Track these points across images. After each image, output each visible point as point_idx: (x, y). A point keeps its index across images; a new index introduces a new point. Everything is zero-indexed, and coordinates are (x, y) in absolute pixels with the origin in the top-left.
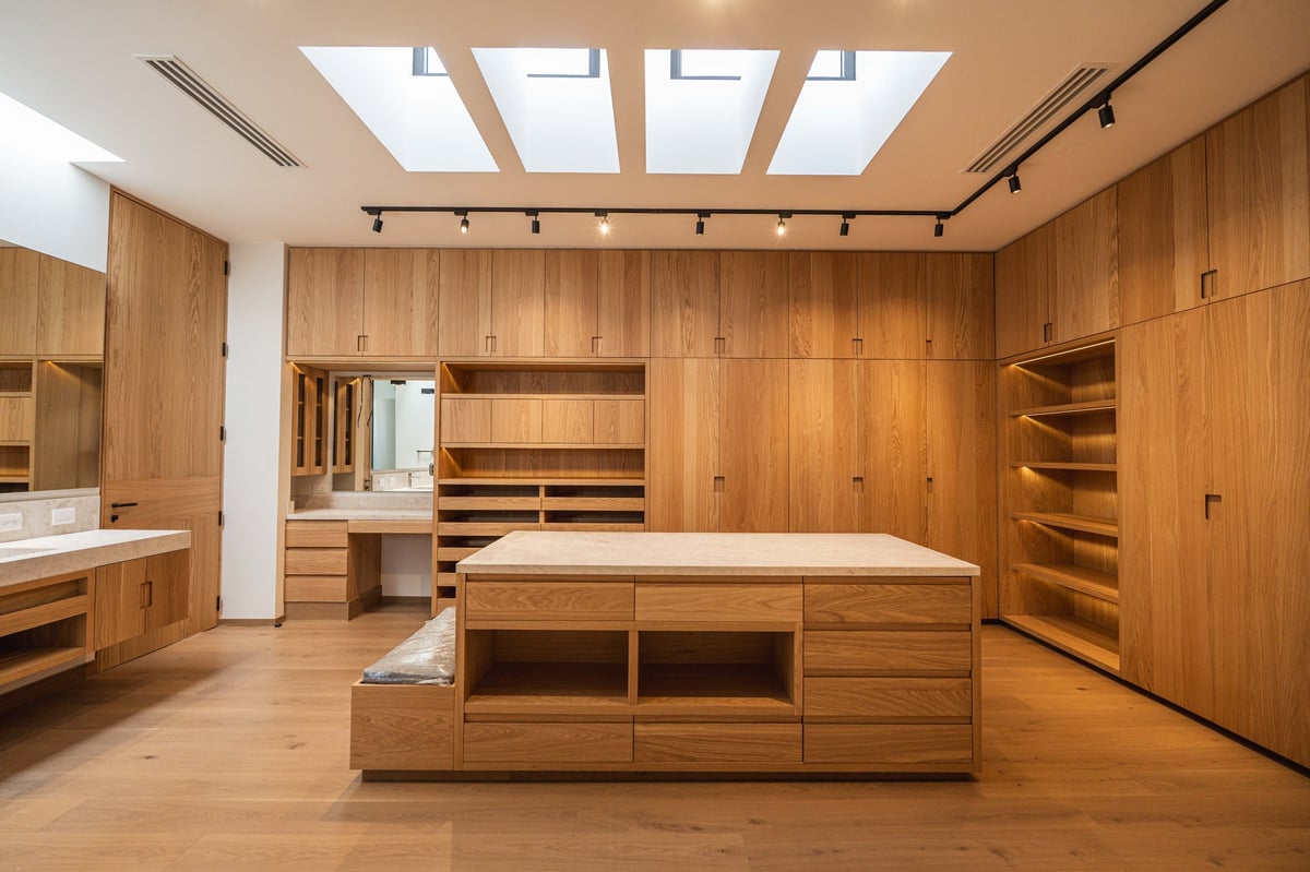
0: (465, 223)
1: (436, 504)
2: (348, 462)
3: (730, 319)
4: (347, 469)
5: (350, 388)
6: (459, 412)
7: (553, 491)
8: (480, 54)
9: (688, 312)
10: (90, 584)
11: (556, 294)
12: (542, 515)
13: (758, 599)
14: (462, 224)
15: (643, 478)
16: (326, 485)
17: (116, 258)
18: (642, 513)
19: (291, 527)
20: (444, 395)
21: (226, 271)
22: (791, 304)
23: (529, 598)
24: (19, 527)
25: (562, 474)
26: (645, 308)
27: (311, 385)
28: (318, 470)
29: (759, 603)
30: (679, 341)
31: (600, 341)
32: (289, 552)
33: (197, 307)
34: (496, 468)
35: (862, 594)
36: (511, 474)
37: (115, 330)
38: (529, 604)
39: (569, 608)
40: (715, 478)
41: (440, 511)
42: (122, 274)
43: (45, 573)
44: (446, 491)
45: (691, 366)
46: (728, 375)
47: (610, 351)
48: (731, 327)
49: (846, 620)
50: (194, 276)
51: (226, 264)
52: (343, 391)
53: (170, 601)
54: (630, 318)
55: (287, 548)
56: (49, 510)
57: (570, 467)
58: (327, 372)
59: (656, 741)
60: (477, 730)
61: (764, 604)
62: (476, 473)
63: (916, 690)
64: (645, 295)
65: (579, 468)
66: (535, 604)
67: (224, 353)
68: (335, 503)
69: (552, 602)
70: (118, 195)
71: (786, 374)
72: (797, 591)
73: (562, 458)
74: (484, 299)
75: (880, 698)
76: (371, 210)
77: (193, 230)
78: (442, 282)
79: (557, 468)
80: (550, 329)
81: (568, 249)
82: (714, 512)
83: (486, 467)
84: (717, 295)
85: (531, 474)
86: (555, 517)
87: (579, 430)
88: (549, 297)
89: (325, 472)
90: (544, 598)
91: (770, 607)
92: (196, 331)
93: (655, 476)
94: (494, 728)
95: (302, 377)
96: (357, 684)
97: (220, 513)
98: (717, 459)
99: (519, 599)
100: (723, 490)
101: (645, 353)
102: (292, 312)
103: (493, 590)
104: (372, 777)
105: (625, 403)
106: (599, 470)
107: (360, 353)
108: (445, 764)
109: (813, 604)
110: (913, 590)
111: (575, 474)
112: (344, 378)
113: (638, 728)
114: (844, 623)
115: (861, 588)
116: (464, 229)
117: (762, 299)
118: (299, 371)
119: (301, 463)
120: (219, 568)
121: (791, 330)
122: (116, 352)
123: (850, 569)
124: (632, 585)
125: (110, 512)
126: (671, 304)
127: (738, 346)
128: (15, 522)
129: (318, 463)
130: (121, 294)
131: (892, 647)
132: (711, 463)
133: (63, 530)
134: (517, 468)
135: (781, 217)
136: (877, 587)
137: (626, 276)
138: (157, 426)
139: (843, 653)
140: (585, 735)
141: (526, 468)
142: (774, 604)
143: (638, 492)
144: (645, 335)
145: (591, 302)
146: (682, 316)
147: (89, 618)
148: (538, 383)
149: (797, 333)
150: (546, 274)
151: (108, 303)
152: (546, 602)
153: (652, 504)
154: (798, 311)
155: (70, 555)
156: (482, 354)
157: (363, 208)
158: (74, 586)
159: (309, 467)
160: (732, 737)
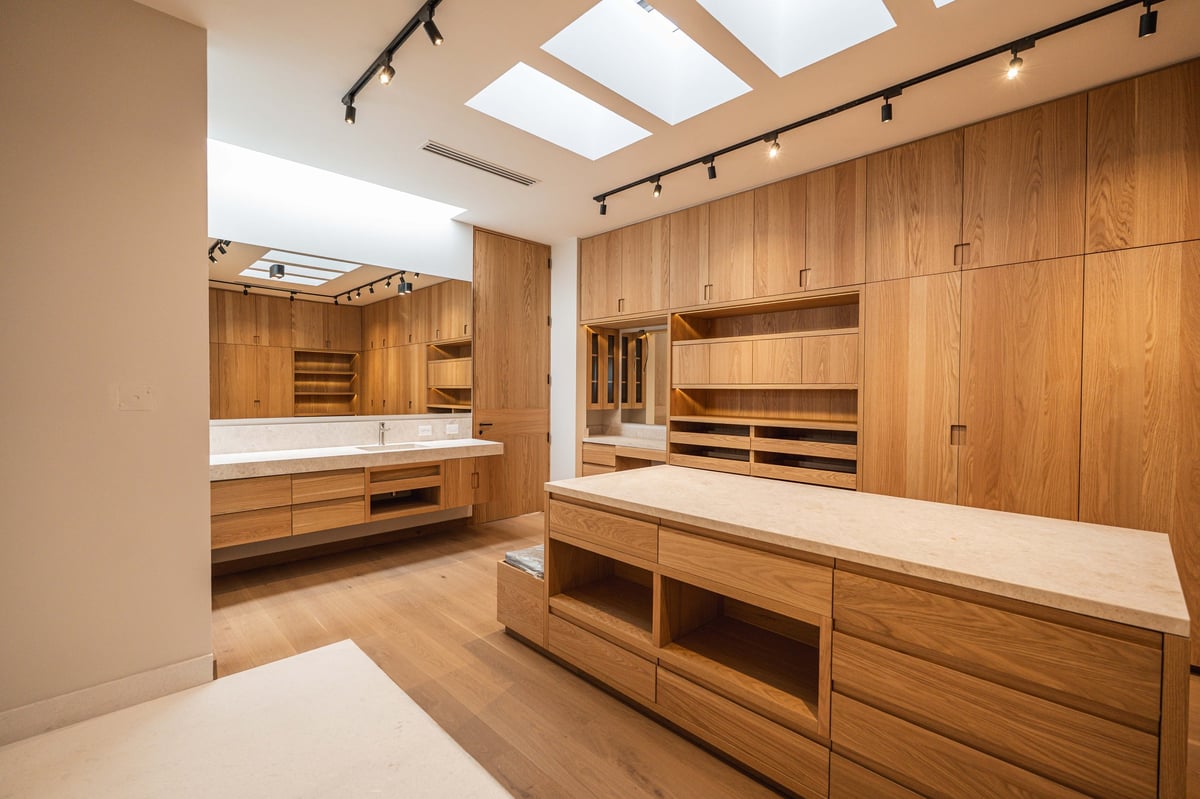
0: (658, 188)
1: (669, 438)
2: (639, 400)
3: (979, 216)
4: (638, 406)
5: (639, 342)
6: (685, 358)
7: (764, 432)
8: (547, 47)
9: (916, 219)
10: (442, 470)
11: (765, 232)
12: (752, 455)
13: (778, 573)
14: (655, 190)
15: (855, 423)
16: (618, 417)
17: (478, 270)
18: (854, 463)
19: (586, 447)
20: (675, 343)
21: (549, 266)
22: (1091, 172)
23: (585, 521)
24: (430, 434)
25: (792, 415)
26: (859, 224)
27: (603, 342)
28: (610, 406)
29: (776, 577)
30: (902, 254)
31: (809, 273)
32: (585, 466)
33: (529, 294)
34: (733, 407)
35: (922, 604)
36: (746, 414)
37: (479, 315)
38: (585, 526)
39: (610, 536)
40: (952, 427)
41: (671, 444)
42: (482, 281)
43: (418, 460)
44: (677, 426)
45: (920, 287)
46: (975, 291)
47: (820, 283)
48: (979, 227)
49: (894, 634)
50: (527, 273)
51: (549, 261)
52: (632, 345)
53: (491, 487)
54: (842, 242)
55: (584, 463)
56: (445, 425)
57: (800, 409)
58: (617, 331)
59: (675, 692)
60: (555, 622)
61: (783, 580)
62: (717, 412)
63: (1021, 789)
64: (859, 212)
65: (811, 409)
66: (589, 527)
67: (549, 323)
68: (623, 432)
69: (599, 528)
70: (477, 230)
71: (1078, 279)
72: (826, 575)
73: (792, 399)
74: (703, 250)
75: (949, 769)
76: (598, 199)
77: (525, 242)
78: (672, 244)
79: (787, 409)
80: (758, 269)
81: (775, 183)
82: (950, 470)
83: (724, 407)
84: (958, 189)
85: (763, 414)
86: (765, 457)
87: (788, 370)
88: (758, 237)
89: (617, 408)
90: (595, 524)
91: (790, 587)
92: (529, 311)
93: (871, 420)
94: (566, 624)
95: (595, 336)
96: (501, 561)
97: (548, 434)
98: (955, 403)
99: (579, 520)
100: (965, 443)
101: (859, 278)
102: (583, 287)
103: (564, 509)
104: (510, 634)
105: (835, 340)
106: (830, 413)
107: (619, 314)
108: (539, 640)
109: (845, 597)
110: (1019, 624)
111: (805, 416)
112: (634, 335)
113: (660, 671)
114: (890, 636)
115: (921, 596)
116: (657, 194)
117: (1036, 176)
118: (592, 331)
119: (595, 400)
120: (549, 471)
121: (1090, 211)
122: (480, 329)
123: (902, 564)
124: (656, 527)
125: (478, 428)
126: (893, 215)
127: (991, 249)
128: (424, 431)
129: (611, 400)
130: (481, 294)
131: (975, 702)
132: (946, 409)
133: (453, 437)
134: (750, 408)
135: (1015, 52)
136: (948, 601)
137: (837, 193)
138: (505, 376)
139: (891, 679)
140: (619, 659)
141: (758, 409)
142: (795, 585)
143: (850, 437)
144: (859, 258)
145: (800, 233)
146: (908, 227)
147: (442, 489)
148: (769, 324)
149: (1103, 214)
150: (756, 215)
151: (474, 300)
152: (595, 527)
153: (869, 452)
154: (1104, 179)
155: (431, 451)
156: (703, 304)
157: (595, 198)
158: (434, 469)
159: (603, 403)
160: (745, 724)
